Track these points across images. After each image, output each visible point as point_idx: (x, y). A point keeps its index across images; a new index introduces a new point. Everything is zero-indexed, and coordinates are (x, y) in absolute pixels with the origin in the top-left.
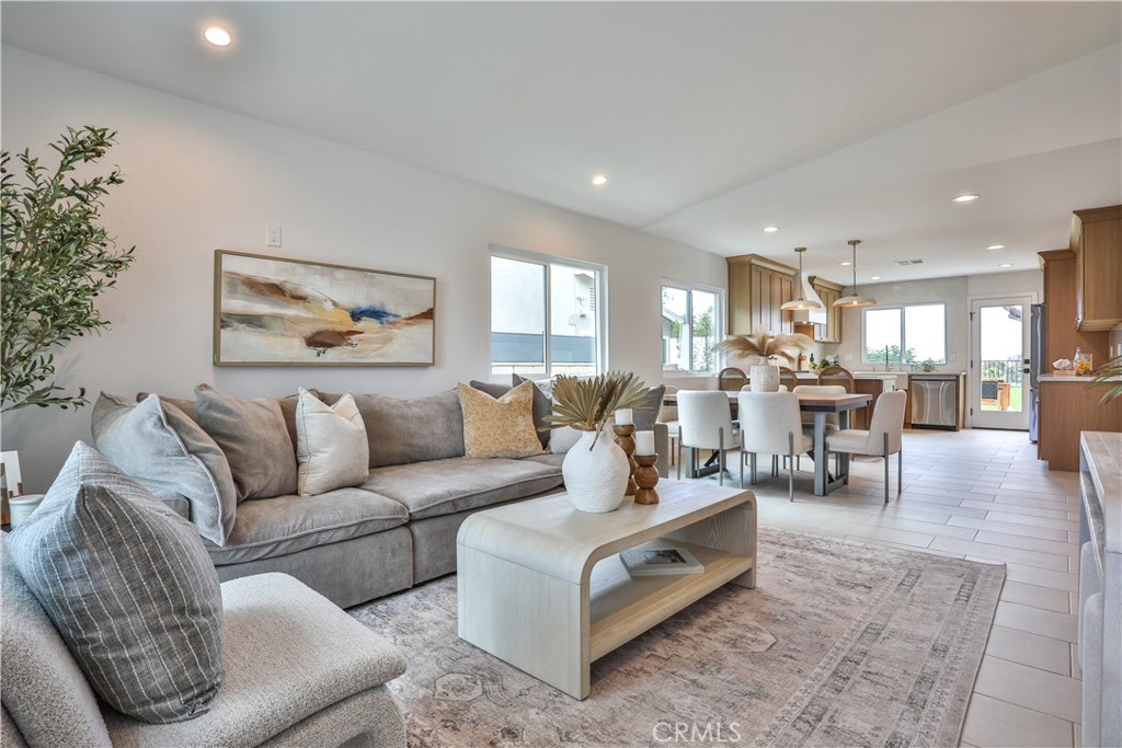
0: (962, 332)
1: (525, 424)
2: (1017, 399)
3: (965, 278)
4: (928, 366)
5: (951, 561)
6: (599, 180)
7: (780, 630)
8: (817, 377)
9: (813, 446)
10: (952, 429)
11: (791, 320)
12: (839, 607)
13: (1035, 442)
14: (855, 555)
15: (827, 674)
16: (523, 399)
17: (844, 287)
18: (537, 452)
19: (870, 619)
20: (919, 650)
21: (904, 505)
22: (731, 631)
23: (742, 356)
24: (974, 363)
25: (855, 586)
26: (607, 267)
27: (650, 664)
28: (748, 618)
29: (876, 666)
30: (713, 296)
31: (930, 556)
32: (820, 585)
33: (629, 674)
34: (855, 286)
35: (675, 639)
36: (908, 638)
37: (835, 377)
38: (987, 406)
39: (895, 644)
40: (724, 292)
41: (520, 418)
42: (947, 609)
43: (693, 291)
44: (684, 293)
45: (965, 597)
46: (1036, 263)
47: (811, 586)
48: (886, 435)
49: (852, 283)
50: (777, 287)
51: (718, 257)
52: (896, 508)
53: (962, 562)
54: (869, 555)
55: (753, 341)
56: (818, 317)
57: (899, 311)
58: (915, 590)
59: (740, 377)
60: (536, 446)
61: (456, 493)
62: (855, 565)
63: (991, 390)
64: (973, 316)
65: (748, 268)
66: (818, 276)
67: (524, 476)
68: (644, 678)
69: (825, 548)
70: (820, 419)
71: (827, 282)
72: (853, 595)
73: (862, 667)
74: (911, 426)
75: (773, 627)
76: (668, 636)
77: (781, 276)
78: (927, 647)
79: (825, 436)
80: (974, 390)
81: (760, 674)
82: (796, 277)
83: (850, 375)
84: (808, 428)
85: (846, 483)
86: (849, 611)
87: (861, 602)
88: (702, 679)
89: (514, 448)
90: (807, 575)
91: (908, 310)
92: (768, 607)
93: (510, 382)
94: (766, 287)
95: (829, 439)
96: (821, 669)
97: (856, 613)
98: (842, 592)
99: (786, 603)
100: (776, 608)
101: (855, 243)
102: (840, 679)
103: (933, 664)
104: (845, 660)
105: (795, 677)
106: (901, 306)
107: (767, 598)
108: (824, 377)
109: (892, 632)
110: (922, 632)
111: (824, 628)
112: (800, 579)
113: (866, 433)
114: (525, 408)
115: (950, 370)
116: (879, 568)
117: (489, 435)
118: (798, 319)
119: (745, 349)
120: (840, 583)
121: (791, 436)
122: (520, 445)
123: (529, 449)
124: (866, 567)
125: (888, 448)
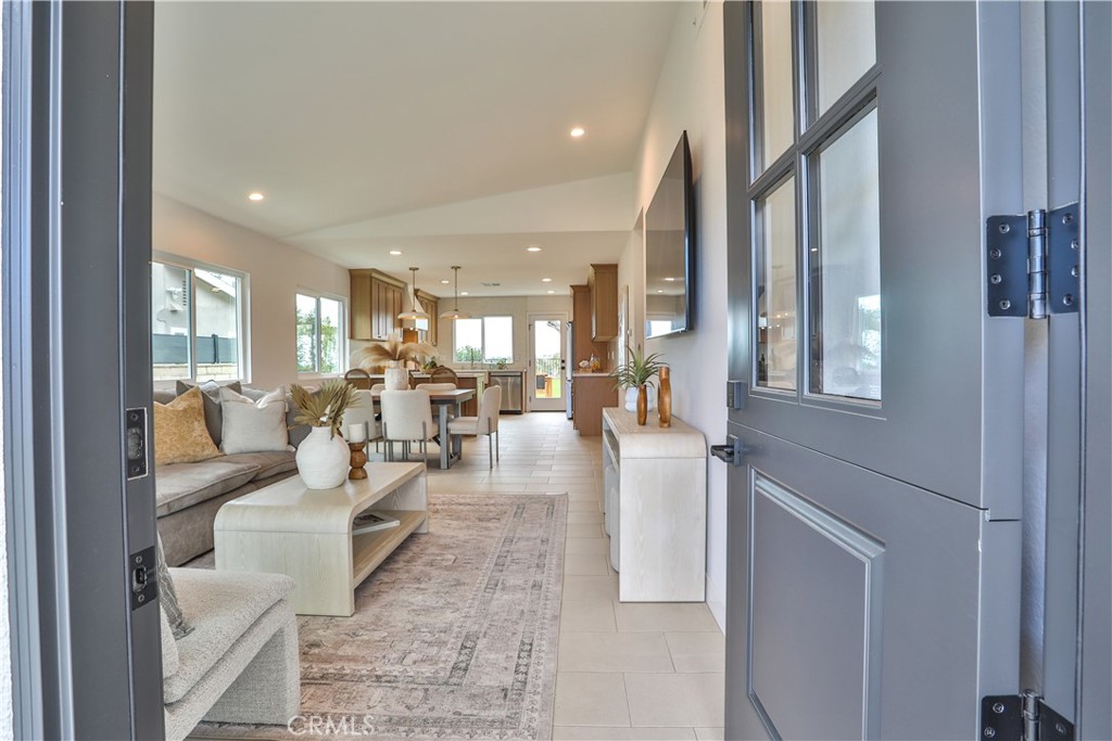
0: (523, 339)
1: (199, 428)
2: (557, 389)
3: (526, 297)
4: (501, 365)
5: (539, 497)
6: (256, 197)
7: (457, 551)
8: (429, 376)
9: (439, 431)
10: (518, 413)
11: (401, 326)
12: (486, 533)
13: (570, 419)
14: (484, 503)
15: (492, 566)
16: (196, 405)
17: (439, 298)
18: (214, 455)
19: (504, 535)
20: (535, 544)
21: (502, 468)
22: (425, 559)
23: (379, 360)
24: (531, 362)
25: (489, 520)
26: (249, 275)
27: (384, 588)
28: (433, 550)
29: (515, 556)
30: (337, 303)
31: (527, 496)
32: (468, 523)
33: (373, 596)
34: (456, 298)
35: (391, 571)
36: (528, 539)
37: (443, 375)
38: (540, 394)
39: (522, 544)
40: (347, 301)
41: (196, 423)
42: (544, 521)
43: (322, 299)
44: (314, 300)
45: (550, 513)
46: (569, 292)
47: (464, 525)
48: (489, 419)
49: (454, 295)
50: (390, 295)
51: (343, 268)
52: (498, 471)
53: (545, 496)
54: (492, 502)
55: (387, 346)
56: (422, 324)
57: (480, 321)
58: (524, 515)
59: (364, 376)
60: (211, 450)
61: (170, 496)
62: (486, 508)
63: (542, 382)
64: (531, 326)
65: (368, 282)
66: (422, 289)
67: (224, 475)
68: (384, 595)
69: (463, 501)
70: (444, 409)
71: (427, 294)
72: (490, 525)
73: (509, 558)
74: (502, 413)
75: (450, 551)
76: (385, 571)
77: (393, 288)
78: (539, 541)
79: (447, 422)
80: (531, 383)
81: (455, 575)
82: (403, 290)
83: (454, 373)
84: (435, 417)
85: (459, 458)
86: (492, 534)
87: (497, 528)
88: (422, 586)
89: (191, 453)
90: (458, 518)
91: (487, 319)
92: (442, 541)
93: (173, 390)
94: (382, 295)
95: (450, 425)
96: (488, 564)
97: (497, 534)
98: (484, 524)
99: (453, 537)
100: (448, 541)
101: (456, 268)
102: (500, 566)
103: (544, 548)
104: (499, 557)
105: (476, 571)
106: (481, 316)
107: (439, 537)
108: (435, 376)
109: (519, 538)
110: (534, 535)
111: (481, 545)
112: (455, 522)
113: (476, 418)
114: (199, 414)
115: (517, 368)
116: (500, 507)
117: (165, 442)
118: (406, 326)
119: (381, 355)
120: (480, 520)
121: (424, 425)
122: (197, 449)
123: (206, 452)
124: (492, 508)
125: (491, 428)
